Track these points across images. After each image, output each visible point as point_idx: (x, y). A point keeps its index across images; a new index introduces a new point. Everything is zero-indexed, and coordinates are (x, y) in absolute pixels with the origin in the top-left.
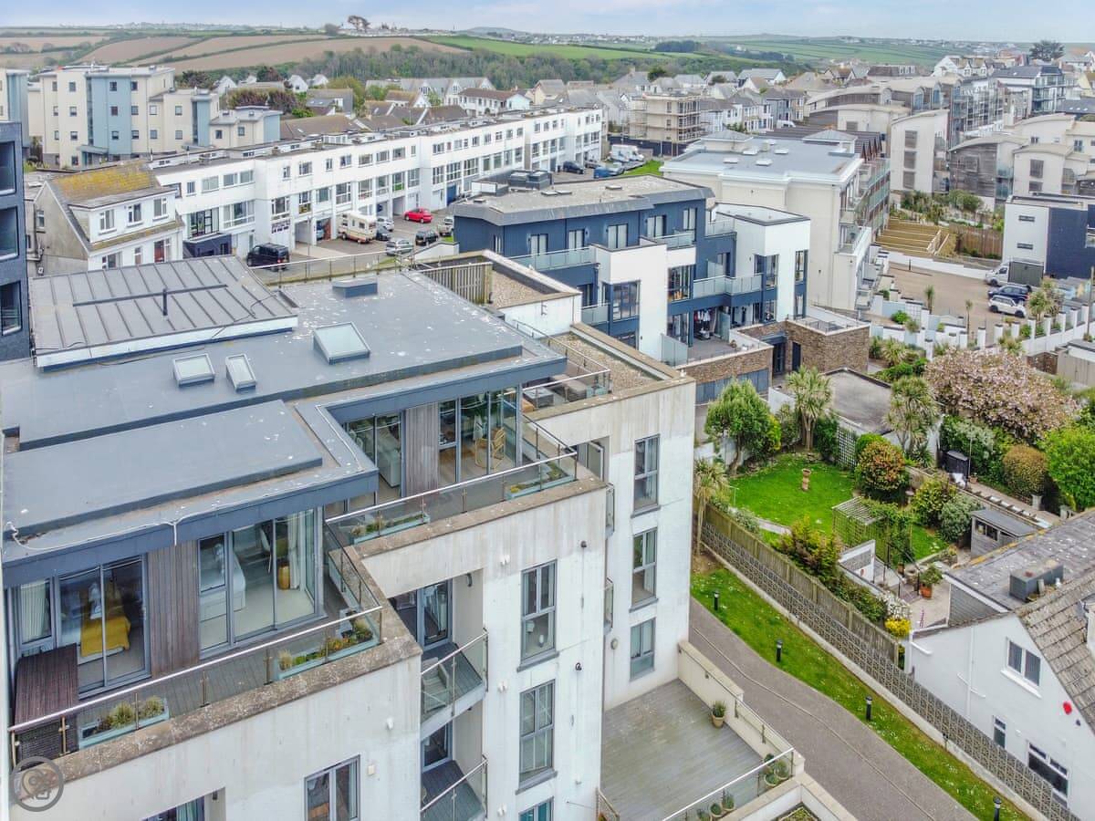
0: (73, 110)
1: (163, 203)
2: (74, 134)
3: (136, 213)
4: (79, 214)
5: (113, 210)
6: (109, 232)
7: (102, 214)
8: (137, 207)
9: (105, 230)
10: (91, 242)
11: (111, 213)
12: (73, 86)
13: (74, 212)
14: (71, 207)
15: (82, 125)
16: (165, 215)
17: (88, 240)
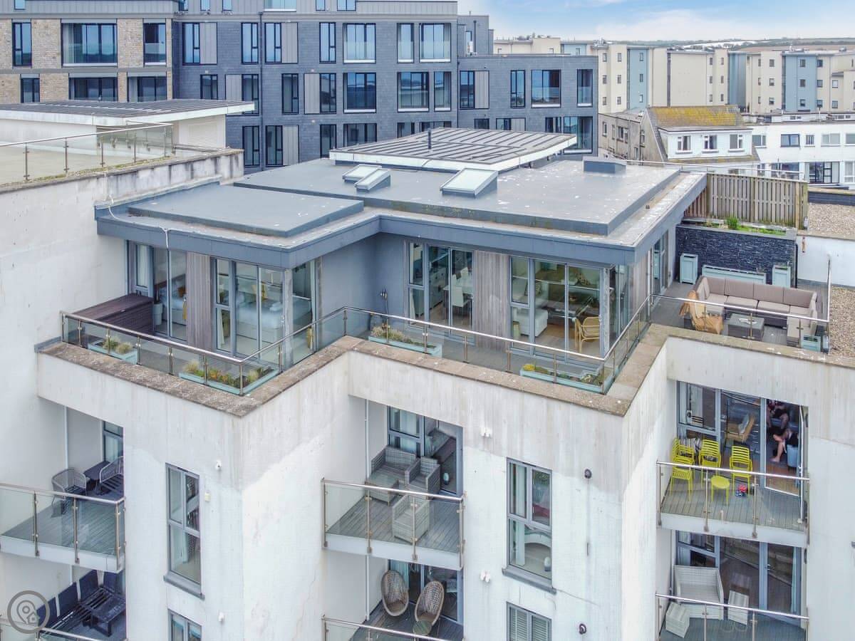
0: (772, 81)
2: (771, 100)
3: (711, 143)
4: (663, 135)
5: (690, 137)
6: (685, 153)
7: (679, 138)
8: (712, 139)
9: (682, 151)
10: (669, 157)
11: (688, 138)
12: (772, 63)
13: (661, 134)
14: (659, 130)
15: (777, 93)
16: (741, 149)
17: (667, 156)
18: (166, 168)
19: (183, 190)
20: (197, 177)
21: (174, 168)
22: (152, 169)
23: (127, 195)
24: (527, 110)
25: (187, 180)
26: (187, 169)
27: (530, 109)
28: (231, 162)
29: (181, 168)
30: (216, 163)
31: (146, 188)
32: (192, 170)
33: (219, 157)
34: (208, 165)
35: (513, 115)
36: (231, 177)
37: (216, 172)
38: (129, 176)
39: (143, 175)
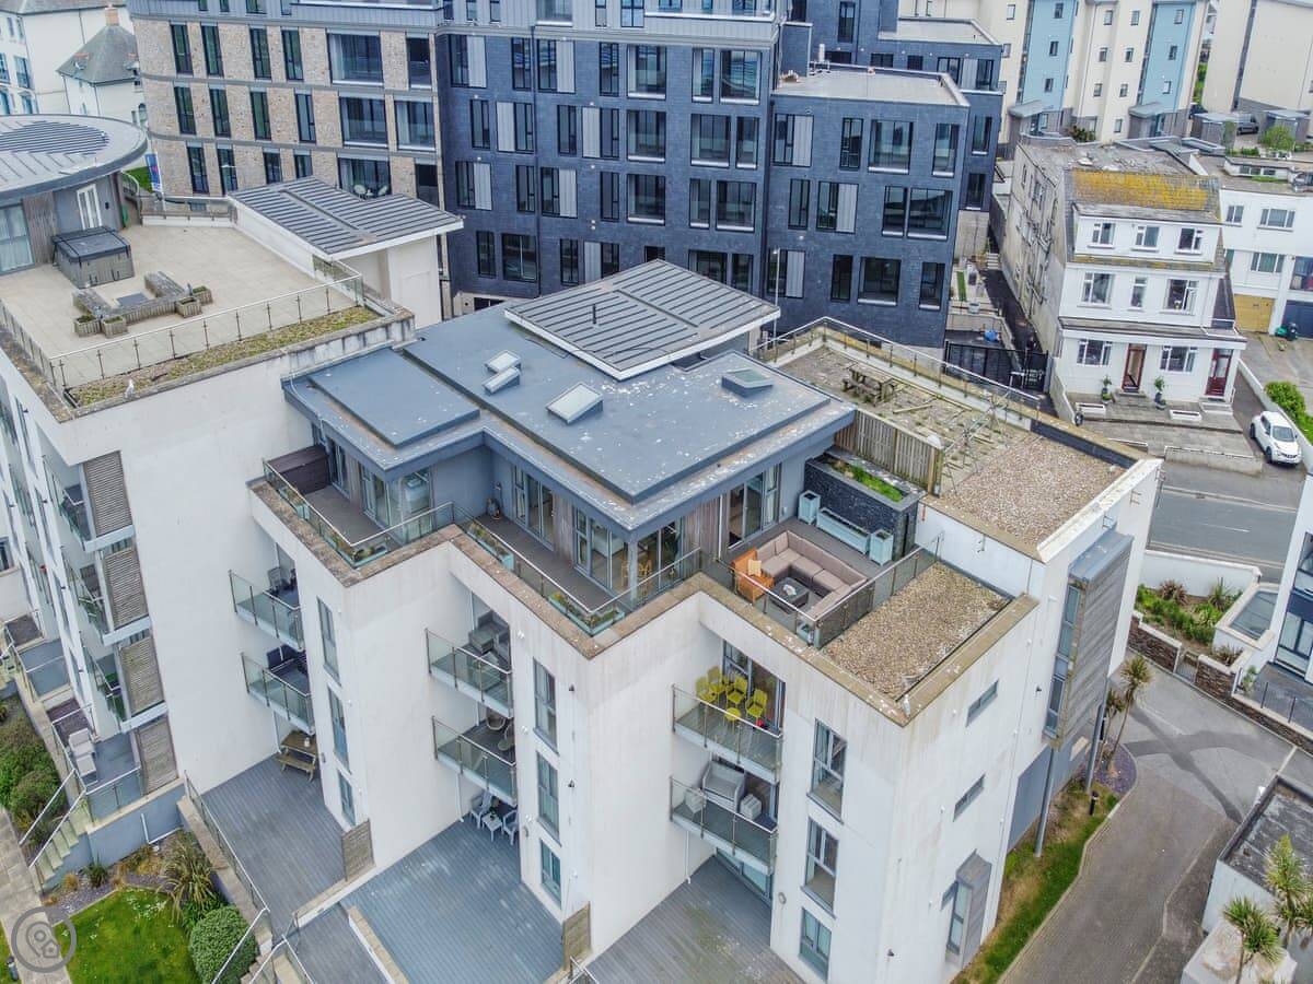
1: (1196, 235)
3: (1148, 238)
4: (1076, 217)
5: (1114, 225)
6: (1103, 248)
7: (1098, 226)
8: (1153, 231)
9: (1098, 245)
10: (1076, 251)
11: (1111, 227)
13: (1074, 217)
14: (1073, 206)
16: (1196, 251)
17: (1073, 249)
18: (340, 341)
19: (357, 358)
20: (370, 345)
21: (346, 340)
22: (327, 343)
23: (307, 367)
24: (862, 174)
25: (360, 349)
26: (359, 339)
27: (865, 173)
28: (402, 326)
29: (354, 339)
30: (387, 331)
31: (322, 359)
32: (364, 339)
33: (390, 324)
34: (380, 334)
35: (843, 180)
36: (404, 340)
37: (388, 338)
38: (307, 353)
39: (320, 349)
